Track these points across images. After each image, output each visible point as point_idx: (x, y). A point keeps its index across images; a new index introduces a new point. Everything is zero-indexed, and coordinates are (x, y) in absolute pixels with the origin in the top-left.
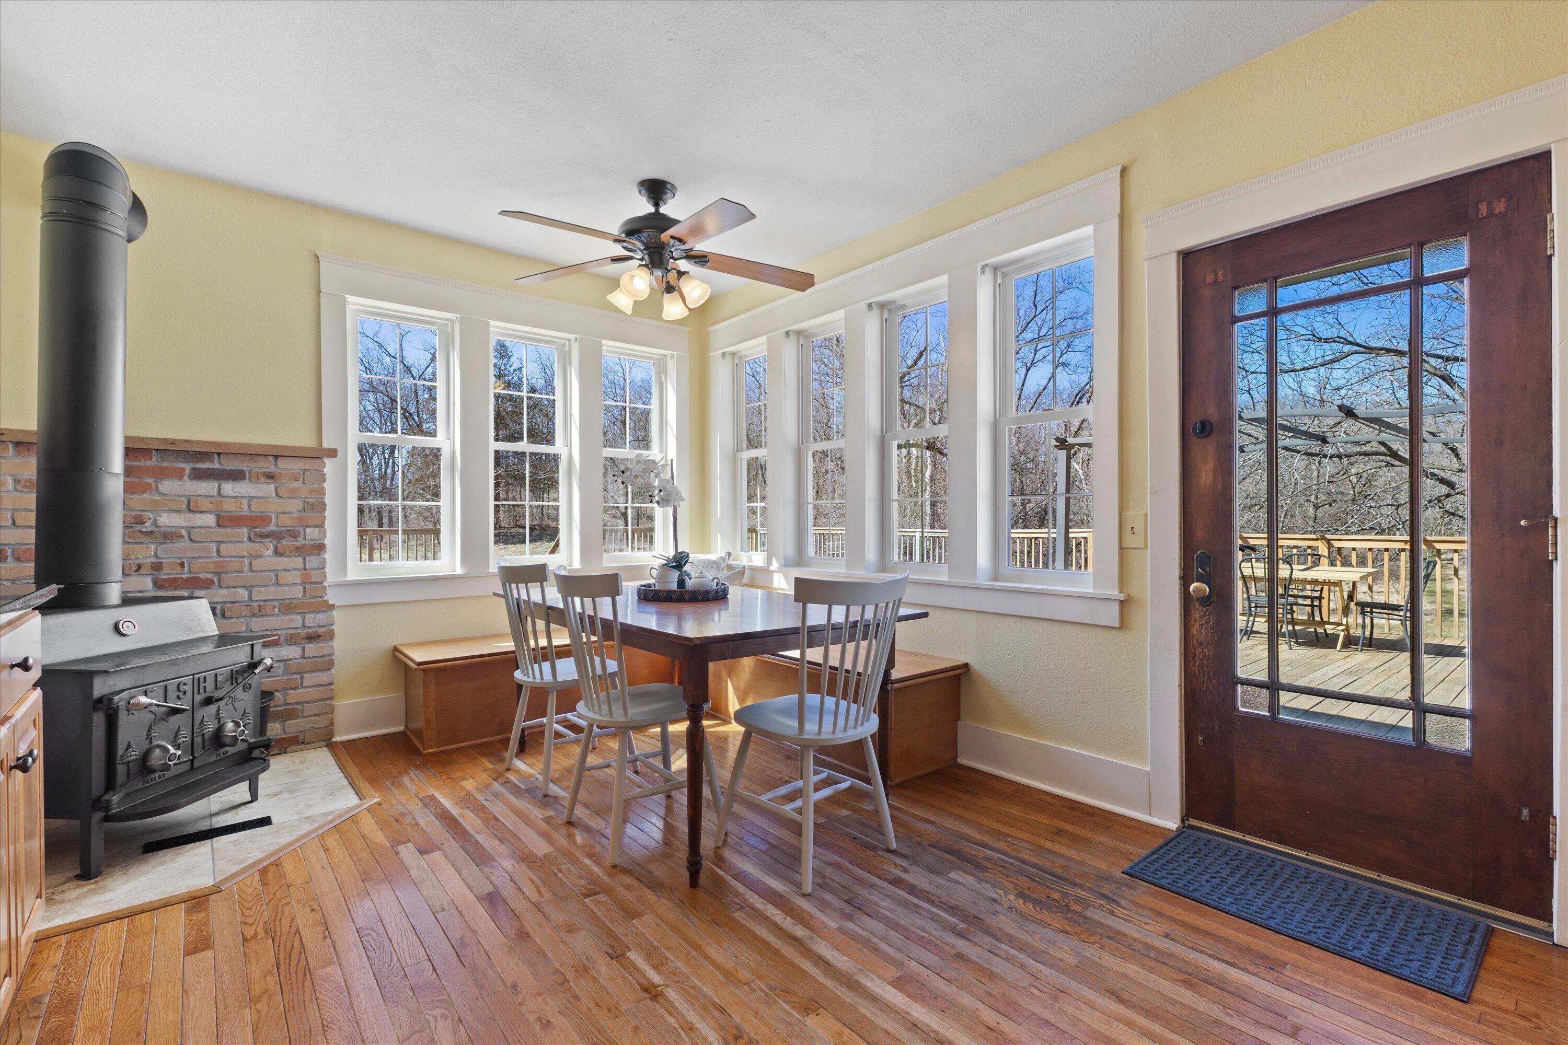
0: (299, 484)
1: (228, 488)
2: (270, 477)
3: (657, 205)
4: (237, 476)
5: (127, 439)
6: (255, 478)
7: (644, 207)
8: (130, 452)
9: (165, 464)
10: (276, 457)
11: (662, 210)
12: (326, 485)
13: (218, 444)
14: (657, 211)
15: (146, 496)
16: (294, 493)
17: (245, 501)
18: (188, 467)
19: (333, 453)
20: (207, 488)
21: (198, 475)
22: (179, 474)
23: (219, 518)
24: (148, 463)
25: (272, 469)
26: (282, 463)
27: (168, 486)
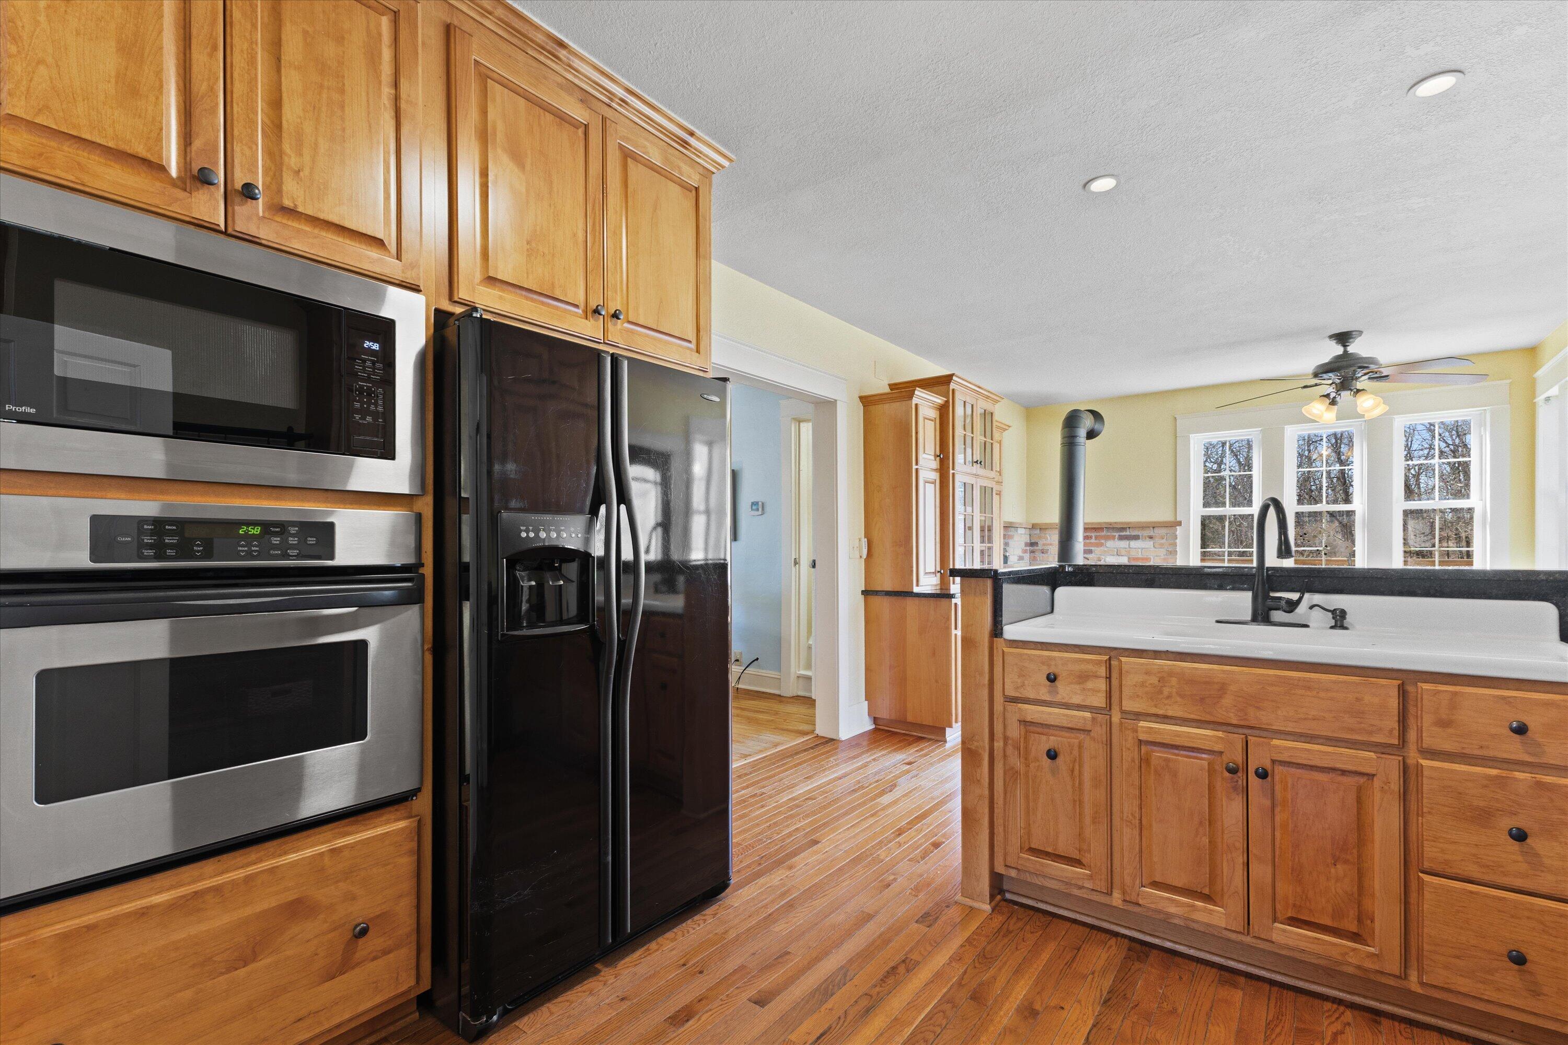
0: (1164, 541)
1: (1134, 544)
2: (1151, 537)
3: (1345, 346)
4: (1136, 538)
5: (1085, 524)
6: (1144, 538)
7: (1339, 350)
8: (1086, 529)
9: (1109, 534)
10: (1154, 528)
11: (1351, 349)
12: (1178, 541)
13: (1128, 523)
14: (1345, 352)
15: (1102, 548)
16: (1162, 545)
17: (1140, 550)
18: (1117, 534)
19: (1179, 524)
20: (1124, 544)
21: (1121, 538)
22: (1113, 538)
23: (1129, 558)
24: (1103, 534)
25: (1151, 534)
26: (1156, 530)
27: (1110, 544)
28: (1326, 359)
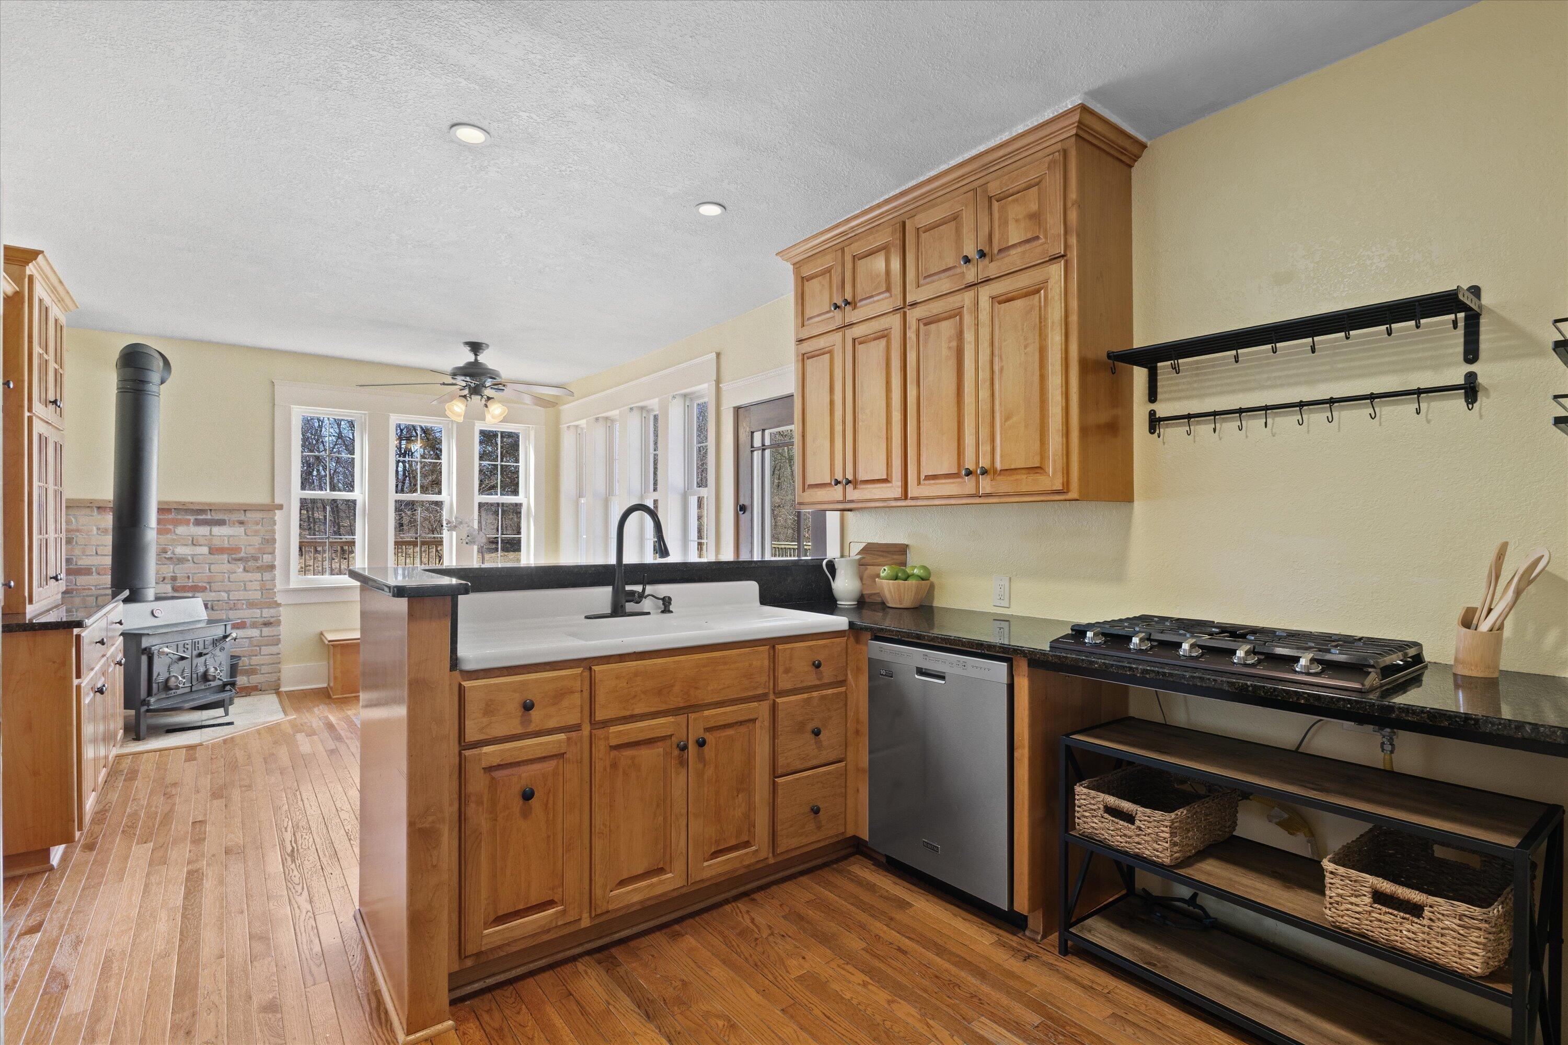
0: (259, 527)
1: (216, 530)
2: (241, 523)
3: (476, 355)
4: (221, 523)
5: (159, 503)
6: (232, 524)
7: (471, 358)
8: (160, 511)
9: (179, 517)
10: (245, 511)
11: (482, 358)
12: (276, 527)
13: (210, 504)
15: (169, 536)
16: (256, 532)
17: (226, 538)
18: (192, 518)
19: (280, 507)
20: (203, 530)
21: (198, 523)
22: (187, 523)
23: (210, 548)
24: (170, 516)
25: (242, 518)
26: (249, 514)
27: (181, 530)
28: (461, 364)
